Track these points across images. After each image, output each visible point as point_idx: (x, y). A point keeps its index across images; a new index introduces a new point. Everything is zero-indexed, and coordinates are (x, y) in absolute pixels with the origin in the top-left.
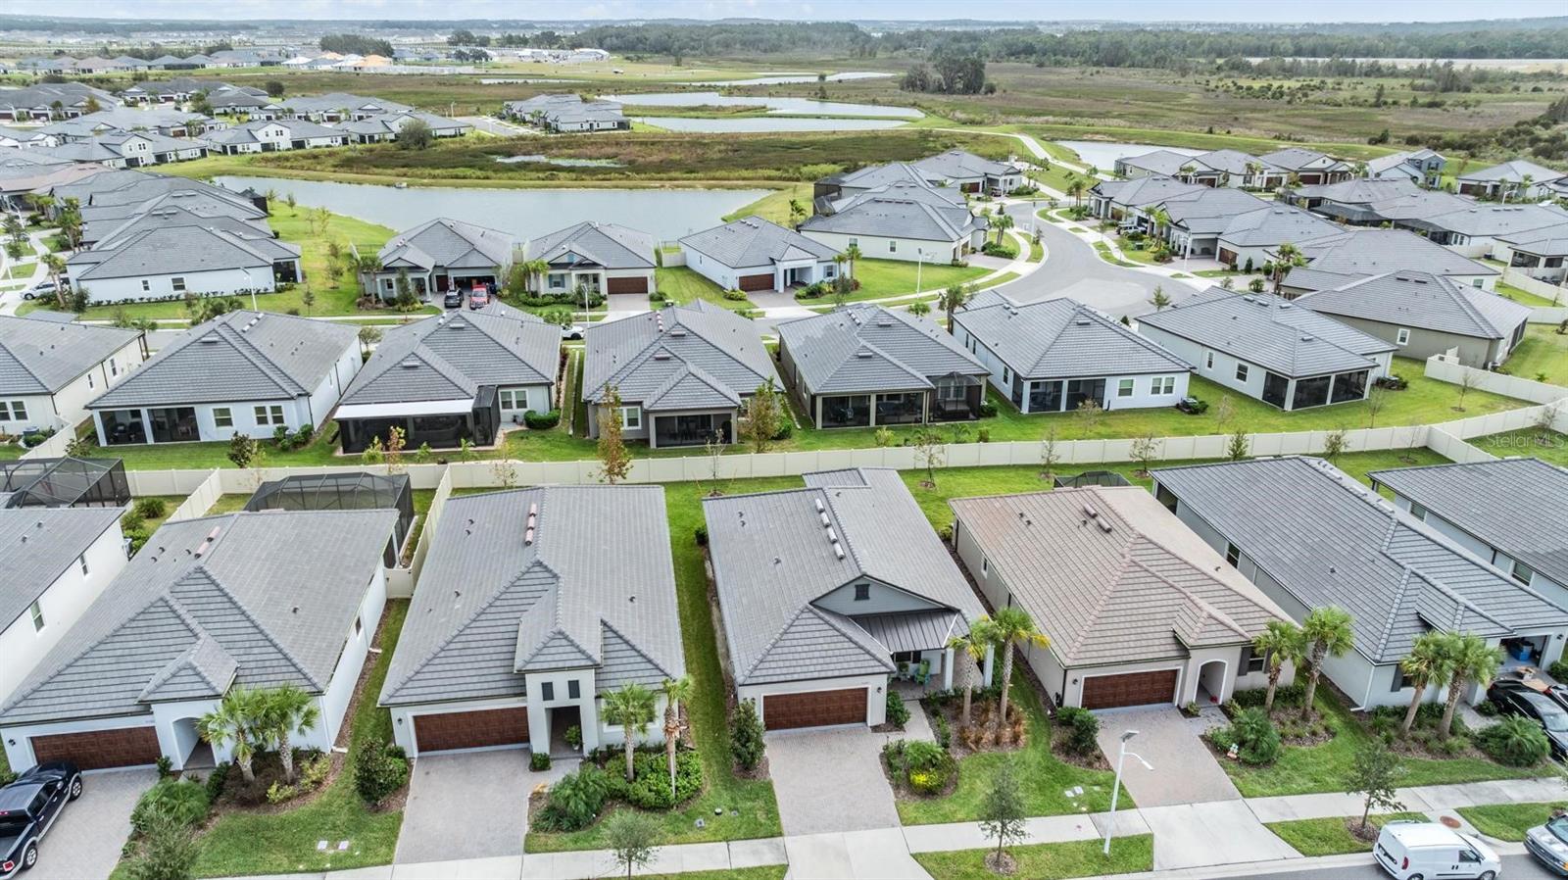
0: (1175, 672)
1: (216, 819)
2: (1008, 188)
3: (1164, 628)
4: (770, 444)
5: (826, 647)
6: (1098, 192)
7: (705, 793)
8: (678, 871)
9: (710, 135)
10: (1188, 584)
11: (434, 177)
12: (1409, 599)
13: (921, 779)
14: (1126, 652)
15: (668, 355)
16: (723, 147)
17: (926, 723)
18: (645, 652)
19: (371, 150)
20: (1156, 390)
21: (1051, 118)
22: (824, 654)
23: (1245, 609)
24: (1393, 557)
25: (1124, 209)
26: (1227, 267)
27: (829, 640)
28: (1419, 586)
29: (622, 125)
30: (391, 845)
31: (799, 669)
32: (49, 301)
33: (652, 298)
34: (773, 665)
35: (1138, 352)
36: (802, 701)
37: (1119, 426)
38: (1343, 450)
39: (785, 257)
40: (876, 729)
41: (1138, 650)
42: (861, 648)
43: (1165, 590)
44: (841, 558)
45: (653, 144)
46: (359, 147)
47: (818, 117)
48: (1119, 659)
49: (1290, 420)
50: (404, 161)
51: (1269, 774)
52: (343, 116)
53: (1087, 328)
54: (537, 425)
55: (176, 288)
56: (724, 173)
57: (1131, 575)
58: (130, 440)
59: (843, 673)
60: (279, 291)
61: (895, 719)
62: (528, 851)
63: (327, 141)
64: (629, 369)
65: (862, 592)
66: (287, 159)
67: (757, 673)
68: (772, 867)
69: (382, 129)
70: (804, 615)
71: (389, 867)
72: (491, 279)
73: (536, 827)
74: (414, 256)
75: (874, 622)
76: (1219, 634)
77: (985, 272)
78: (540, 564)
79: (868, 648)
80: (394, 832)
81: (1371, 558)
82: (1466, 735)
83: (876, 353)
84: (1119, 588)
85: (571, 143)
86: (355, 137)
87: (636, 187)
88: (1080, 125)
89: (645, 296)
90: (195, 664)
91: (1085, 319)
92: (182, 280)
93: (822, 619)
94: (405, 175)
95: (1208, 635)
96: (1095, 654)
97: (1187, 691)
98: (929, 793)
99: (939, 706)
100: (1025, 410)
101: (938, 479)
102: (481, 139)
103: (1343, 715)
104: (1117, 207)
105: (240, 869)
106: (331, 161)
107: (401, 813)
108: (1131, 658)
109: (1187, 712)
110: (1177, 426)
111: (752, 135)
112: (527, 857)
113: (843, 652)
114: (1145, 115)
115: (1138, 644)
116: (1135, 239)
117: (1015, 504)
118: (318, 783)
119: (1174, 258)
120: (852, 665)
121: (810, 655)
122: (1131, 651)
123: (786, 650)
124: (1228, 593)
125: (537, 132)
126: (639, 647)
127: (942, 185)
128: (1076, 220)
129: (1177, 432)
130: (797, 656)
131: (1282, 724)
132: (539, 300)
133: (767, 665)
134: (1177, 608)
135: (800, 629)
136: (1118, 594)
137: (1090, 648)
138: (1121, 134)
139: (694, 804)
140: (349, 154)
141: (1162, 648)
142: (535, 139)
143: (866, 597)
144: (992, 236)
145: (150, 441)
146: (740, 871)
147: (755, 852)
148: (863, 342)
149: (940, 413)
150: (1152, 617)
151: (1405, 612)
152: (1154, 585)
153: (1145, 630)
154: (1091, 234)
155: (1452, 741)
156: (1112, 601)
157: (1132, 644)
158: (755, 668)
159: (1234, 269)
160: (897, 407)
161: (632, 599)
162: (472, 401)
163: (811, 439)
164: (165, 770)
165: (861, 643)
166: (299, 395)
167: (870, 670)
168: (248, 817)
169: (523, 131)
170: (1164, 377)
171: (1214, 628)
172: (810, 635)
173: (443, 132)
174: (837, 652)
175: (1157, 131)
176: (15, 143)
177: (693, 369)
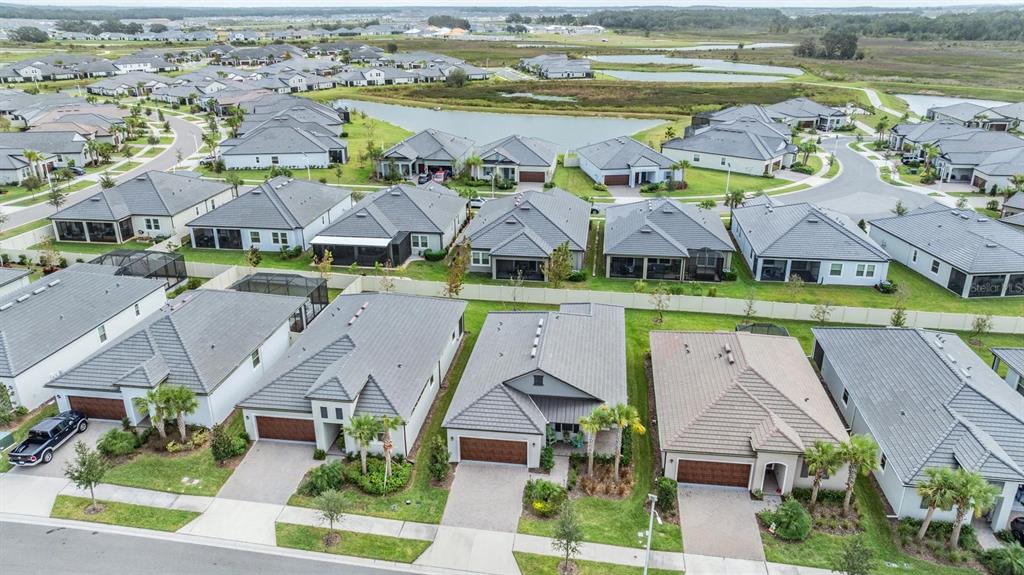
0: (749, 466)
1: (139, 455)
2: (835, 125)
3: (744, 434)
4: (564, 283)
5: (504, 412)
6: (896, 131)
7: (406, 490)
8: (366, 532)
9: (644, 83)
10: (775, 407)
11: (458, 104)
12: (950, 442)
13: (538, 505)
14: (710, 446)
15: (515, 221)
16: (649, 91)
17: (566, 471)
18: (388, 398)
19: (430, 87)
20: (860, 273)
21: (897, 78)
22: (501, 416)
23: (813, 431)
24: (950, 410)
25: (912, 144)
26: (977, 190)
27: (507, 408)
28: (962, 433)
29: (589, 75)
30: (219, 486)
31: (482, 423)
32: (208, 165)
33: (546, 186)
34: (467, 418)
35: (850, 244)
36: (485, 445)
37: (824, 296)
38: (987, 330)
39: (637, 164)
40: (532, 470)
41: (720, 446)
42: (526, 415)
43: (755, 409)
44: (533, 357)
45: (604, 87)
46: (423, 84)
47: (726, 73)
48: (703, 450)
49: (962, 305)
50: (444, 94)
51: (794, 548)
52: (422, 65)
53: (814, 225)
54: (431, 258)
55: (274, 162)
56: (640, 108)
57: (733, 395)
58: (208, 246)
59: (509, 430)
60: (330, 167)
61: (545, 466)
62: (288, 504)
63: (406, 80)
64: (488, 229)
65: (539, 381)
66: (379, 90)
67: (455, 422)
68: (421, 541)
69: (439, 73)
70: (497, 390)
71: (212, 498)
72: (449, 168)
73: (300, 492)
74: (404, 152)
75: (543, 402)
76: (781, 444)
77: (785, 182)
78: (347, 337)
79: (530, 416)
80: (224, 480)
81: (934, 407)
82: (974, 551)
83: (654, 231)
84: (721, 402)
85: (553, 86)
86: (423, 78)
87: (579, 115)
88: (919, 83)
89: (542, 184)
90: (145, 368)
91: (815, 219)
92: (277, 158)
93: (506, 393)
94: (442, 103)
95: (772, 444)
96: (687, 444)
97: (757, 482)
98: (543, 515)
99: (578, 462)
100: (758, 278)
101: (666, 318)
102: (497, 82)
103: (880, 518)
104: (907, 142)
105: (138, 485)
106: (404, 93)
107: (234, 470)
108: (712, 451)
109: (754, 497)
110: (868, 300)
111: (673, 83)
112: (287, 507)
113: (514, 417)
114: (977, 77)
115: (721, 442)
116: (911, 165)
117: (686, 339)
118: (198, 446)
119: (937, 182)
120: (517, 425)
121: (492, 415)
122: (715, 446)
123: (478, 410)
124: (804, 417)
125: (534, 78)
126: (386, 395)
127: (779, 121)
128: (876, 150)
129: (865, 304)
130: (483, 415)
131: (823, 516)
132: (474, 183)
133: (463, 417)
134: (759, 422)
135: (491, 398)
136: (718, 407)
137: (684, 440)
138: (949, 91)
139: (398, 496)
140: (418, 89)
141: (738, 448)
142: (531, 82)
143: (542, 384)
144: (800, 158)
145: (218, 247)
146: (402, 540)
147: (418, 531)
148: (648, 222)
149: (695, 275)
150: (738, 425)
151: (943, 451)
152: (747, 404)
153: (730, 434)
154: (880, 162)
155: (958, 553)
156: (712, 410)
157: (716, 442)
158: (455, 418)
159: (983, 192)
160: (667, 268)
161: (399, 366)
162: (390, 240)
163: (599, 284)
164: (127, 425)
165: (527, 413)
166: (297, 228)
167: (527, 431)
168: (154, 457)
169: (526, 77)
170: (867, 264)
171: (778, 439)
172: (496, 403)
173: (476, 77)
174: (510, 416)
175: (981, 88)
176: (241, 78)
177: (527, 230)
